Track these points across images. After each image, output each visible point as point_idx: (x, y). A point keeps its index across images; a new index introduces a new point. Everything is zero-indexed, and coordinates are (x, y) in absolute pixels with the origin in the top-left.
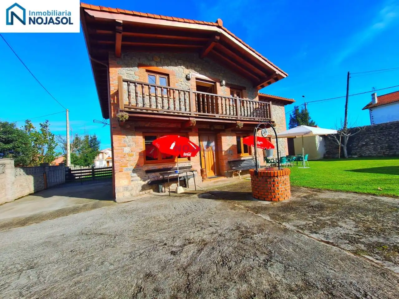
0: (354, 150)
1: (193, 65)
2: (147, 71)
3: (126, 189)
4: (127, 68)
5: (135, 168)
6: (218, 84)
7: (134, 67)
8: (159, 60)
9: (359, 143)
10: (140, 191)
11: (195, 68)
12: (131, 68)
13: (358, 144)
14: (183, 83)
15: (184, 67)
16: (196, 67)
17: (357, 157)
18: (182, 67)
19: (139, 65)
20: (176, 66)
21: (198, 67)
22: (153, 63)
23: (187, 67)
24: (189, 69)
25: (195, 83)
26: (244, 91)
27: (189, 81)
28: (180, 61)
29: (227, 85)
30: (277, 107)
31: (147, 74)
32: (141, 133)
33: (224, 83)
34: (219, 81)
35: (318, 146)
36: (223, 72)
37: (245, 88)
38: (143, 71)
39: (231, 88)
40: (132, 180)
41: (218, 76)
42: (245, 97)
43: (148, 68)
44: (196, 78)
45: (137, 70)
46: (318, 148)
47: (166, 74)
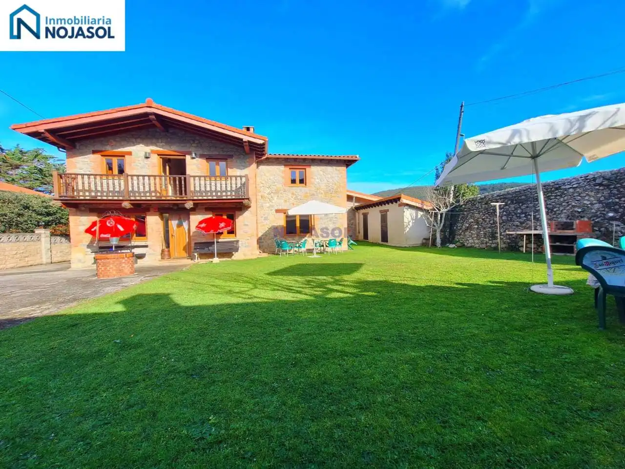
0: (457, 235)
1: (154, 141)
2: (102, 156)
3: (80, 261)
4: (81, 157)
5: (89, 244)
6: (188, 158)
7: (88, 154)
8: (114, 143)
10: (93, 264)
11: (158, 144)
13: (462, 226)
14: (141, 162)
15: (143, 146)
16: (158, 142)
17: (454, 248)
18: (141, 145)
19: (94, 152)
20: (134, 145)
21: (161, 142)
22: (108, 148)
23: (147, 145)
24: (149, 146)
25: (156, 160)
26: (229, 160)
27: (148, 159)
28: (139, 140)
29: (201, 156)
30: (330, 169)
31: (104, 159)
32: (96, 214)
33: (194, 155)
34: (190, 153)
35: (409, 226)
36: (197, 142)
37: (231, 156)
38: (97, 157)
39: (209, 158)
40: (86, 254)
41: (190, 148)
42: (231, 168)
43: (103, 154)
44: (158, 155)
45: (92, 156)
46: (408, 229)
47: (122, 155)
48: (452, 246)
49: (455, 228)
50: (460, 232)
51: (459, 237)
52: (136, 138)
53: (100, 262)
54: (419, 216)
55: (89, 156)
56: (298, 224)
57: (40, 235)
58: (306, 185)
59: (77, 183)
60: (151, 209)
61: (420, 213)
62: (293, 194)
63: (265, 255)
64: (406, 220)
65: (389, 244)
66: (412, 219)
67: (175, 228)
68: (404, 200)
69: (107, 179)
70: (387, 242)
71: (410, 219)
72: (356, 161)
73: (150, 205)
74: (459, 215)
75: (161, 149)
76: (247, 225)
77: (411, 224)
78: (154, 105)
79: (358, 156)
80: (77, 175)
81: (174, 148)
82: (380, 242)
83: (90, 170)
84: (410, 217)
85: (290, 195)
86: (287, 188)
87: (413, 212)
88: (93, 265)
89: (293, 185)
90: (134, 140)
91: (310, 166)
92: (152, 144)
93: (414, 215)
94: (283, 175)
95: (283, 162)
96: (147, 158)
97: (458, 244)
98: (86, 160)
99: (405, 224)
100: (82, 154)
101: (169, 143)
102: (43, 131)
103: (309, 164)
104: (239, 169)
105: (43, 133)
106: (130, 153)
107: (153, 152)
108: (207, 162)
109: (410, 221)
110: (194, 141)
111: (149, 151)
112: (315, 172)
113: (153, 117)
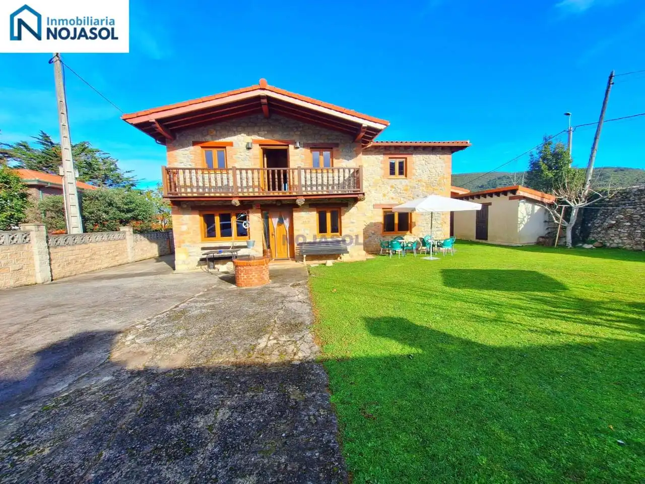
0: (594, 233)
1: (256, 129)
2: (202, 147)
3: (184, 262)
4: (182, 149)
5: (191, 244)
6: (291, 147)
7: (189, 146)
8: (215, 133)
9: (604, 222)
11: (260, 133)
12: (186, 148)
13: (602, 224)
14: (242, 154)
15: (245, 135)
16: (260, 131)
17: (591, 248)
18: (243, 135)
19: (195, 143)
20: (235, 135)
21: (264, 131)
22: (208, 138)
23: (248, 135)
24: (251, 135)
25: (257, 151)
26: (334, 149)
27: (251, 150)
28: (240, 129)
29: (305, 146)
30: (433, 158)
31: (204, 150)
32: (198, 212)
33: (298, 144)
34: (294, 143)
35: (524, 222)
36: (301, 129)
37: (337, 145)
38: (198, 148)
39: (313, 147)
40: (190, 256)
41: (293, 136)
42: (336, 159)
43: (202, 145)
44: (260, 145)
45: (192, 148)
46: (522, 226)
47: (223, 147)
48: (587, 246)
49: (589, 225)
50: (599, 229)
51: (595, 235)
52: (237, 127)
53: (242, 269)
54: (536, 211)
55: (189, 148)
56: (396, 221)
57: (124, 232)
58: (406, 176)
59: (178, 179)
60: (254, 206)
61: (537, 208)
62: (392, 187)
63: (371, 257)
64: (520, 215)
65: (489, 242)
66: (528, 215)
67: (275, 226)
68: (520, 193)
69: (209, 173)
70: (486, 239)
71: (525, 215)
72: (466, 147)
73: (253, 201)
74: (599, 210)
75: (263, 139)
76: (353, 223)
77: (526, 220)
78: (268, 87)
79: (468, 142)
80: (178, 169)
81: (277, 136)
82: (474, 239)
83: (190, 163)
84: (525, 212)
85: (389, 188)
86: (386, 180)
87: (530, 205)
88: (197, 267)
89: (392, 177)
90: (235, 130)
91: (412, 154)
92: (254, 133)
93: (530, 209)
94: (382, 165)
95: (382, 150)
96: (249, 149)
97: (596, 244)
98: (187, 152)
99: (519, 220)
100: (183, 146)
101: (271, 132)
102: (154, 121)
103: (411, 153)
104: (345, 159)
105: (153, 123)
106: (231, 144)
107: (255, 142)
108: (311, 152)
109: (525, 217)
110: (297, 128)
111: (250, 141)
112: (416, 161)
113: (265, 101)
